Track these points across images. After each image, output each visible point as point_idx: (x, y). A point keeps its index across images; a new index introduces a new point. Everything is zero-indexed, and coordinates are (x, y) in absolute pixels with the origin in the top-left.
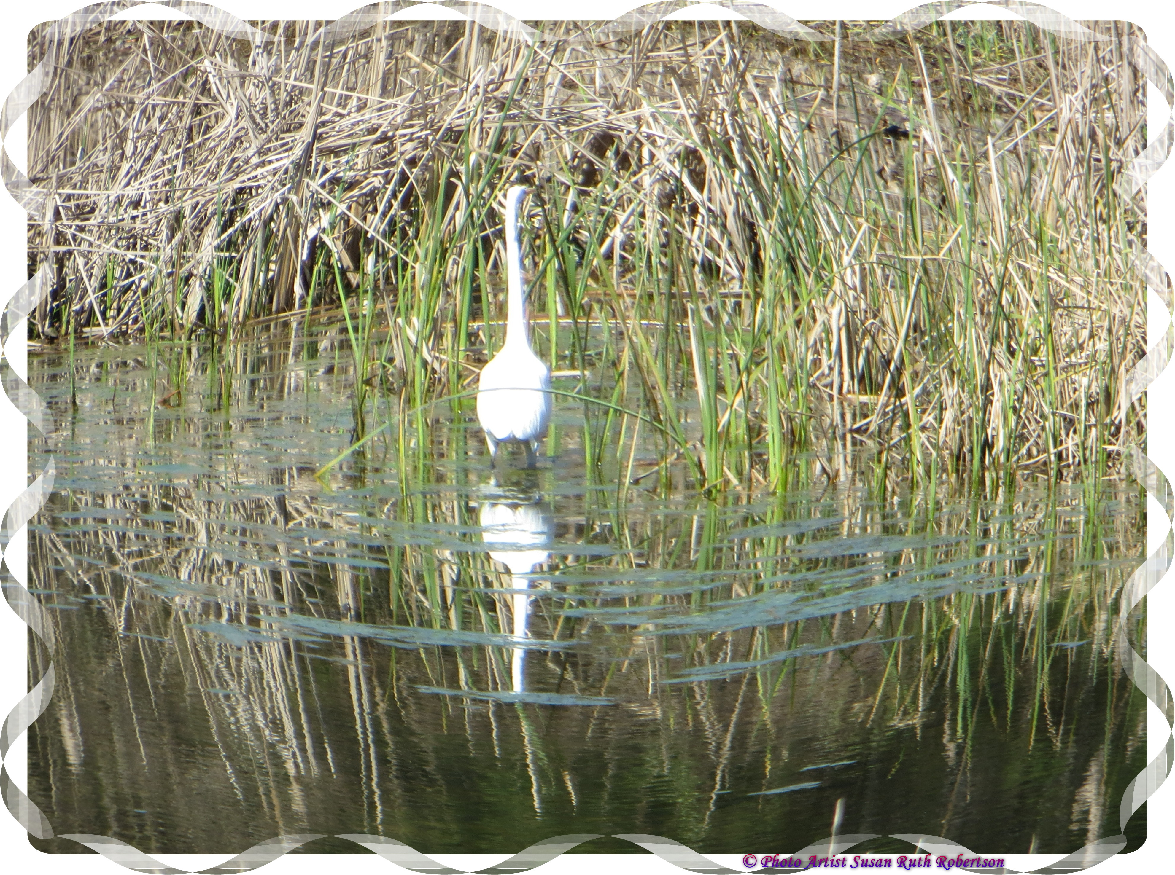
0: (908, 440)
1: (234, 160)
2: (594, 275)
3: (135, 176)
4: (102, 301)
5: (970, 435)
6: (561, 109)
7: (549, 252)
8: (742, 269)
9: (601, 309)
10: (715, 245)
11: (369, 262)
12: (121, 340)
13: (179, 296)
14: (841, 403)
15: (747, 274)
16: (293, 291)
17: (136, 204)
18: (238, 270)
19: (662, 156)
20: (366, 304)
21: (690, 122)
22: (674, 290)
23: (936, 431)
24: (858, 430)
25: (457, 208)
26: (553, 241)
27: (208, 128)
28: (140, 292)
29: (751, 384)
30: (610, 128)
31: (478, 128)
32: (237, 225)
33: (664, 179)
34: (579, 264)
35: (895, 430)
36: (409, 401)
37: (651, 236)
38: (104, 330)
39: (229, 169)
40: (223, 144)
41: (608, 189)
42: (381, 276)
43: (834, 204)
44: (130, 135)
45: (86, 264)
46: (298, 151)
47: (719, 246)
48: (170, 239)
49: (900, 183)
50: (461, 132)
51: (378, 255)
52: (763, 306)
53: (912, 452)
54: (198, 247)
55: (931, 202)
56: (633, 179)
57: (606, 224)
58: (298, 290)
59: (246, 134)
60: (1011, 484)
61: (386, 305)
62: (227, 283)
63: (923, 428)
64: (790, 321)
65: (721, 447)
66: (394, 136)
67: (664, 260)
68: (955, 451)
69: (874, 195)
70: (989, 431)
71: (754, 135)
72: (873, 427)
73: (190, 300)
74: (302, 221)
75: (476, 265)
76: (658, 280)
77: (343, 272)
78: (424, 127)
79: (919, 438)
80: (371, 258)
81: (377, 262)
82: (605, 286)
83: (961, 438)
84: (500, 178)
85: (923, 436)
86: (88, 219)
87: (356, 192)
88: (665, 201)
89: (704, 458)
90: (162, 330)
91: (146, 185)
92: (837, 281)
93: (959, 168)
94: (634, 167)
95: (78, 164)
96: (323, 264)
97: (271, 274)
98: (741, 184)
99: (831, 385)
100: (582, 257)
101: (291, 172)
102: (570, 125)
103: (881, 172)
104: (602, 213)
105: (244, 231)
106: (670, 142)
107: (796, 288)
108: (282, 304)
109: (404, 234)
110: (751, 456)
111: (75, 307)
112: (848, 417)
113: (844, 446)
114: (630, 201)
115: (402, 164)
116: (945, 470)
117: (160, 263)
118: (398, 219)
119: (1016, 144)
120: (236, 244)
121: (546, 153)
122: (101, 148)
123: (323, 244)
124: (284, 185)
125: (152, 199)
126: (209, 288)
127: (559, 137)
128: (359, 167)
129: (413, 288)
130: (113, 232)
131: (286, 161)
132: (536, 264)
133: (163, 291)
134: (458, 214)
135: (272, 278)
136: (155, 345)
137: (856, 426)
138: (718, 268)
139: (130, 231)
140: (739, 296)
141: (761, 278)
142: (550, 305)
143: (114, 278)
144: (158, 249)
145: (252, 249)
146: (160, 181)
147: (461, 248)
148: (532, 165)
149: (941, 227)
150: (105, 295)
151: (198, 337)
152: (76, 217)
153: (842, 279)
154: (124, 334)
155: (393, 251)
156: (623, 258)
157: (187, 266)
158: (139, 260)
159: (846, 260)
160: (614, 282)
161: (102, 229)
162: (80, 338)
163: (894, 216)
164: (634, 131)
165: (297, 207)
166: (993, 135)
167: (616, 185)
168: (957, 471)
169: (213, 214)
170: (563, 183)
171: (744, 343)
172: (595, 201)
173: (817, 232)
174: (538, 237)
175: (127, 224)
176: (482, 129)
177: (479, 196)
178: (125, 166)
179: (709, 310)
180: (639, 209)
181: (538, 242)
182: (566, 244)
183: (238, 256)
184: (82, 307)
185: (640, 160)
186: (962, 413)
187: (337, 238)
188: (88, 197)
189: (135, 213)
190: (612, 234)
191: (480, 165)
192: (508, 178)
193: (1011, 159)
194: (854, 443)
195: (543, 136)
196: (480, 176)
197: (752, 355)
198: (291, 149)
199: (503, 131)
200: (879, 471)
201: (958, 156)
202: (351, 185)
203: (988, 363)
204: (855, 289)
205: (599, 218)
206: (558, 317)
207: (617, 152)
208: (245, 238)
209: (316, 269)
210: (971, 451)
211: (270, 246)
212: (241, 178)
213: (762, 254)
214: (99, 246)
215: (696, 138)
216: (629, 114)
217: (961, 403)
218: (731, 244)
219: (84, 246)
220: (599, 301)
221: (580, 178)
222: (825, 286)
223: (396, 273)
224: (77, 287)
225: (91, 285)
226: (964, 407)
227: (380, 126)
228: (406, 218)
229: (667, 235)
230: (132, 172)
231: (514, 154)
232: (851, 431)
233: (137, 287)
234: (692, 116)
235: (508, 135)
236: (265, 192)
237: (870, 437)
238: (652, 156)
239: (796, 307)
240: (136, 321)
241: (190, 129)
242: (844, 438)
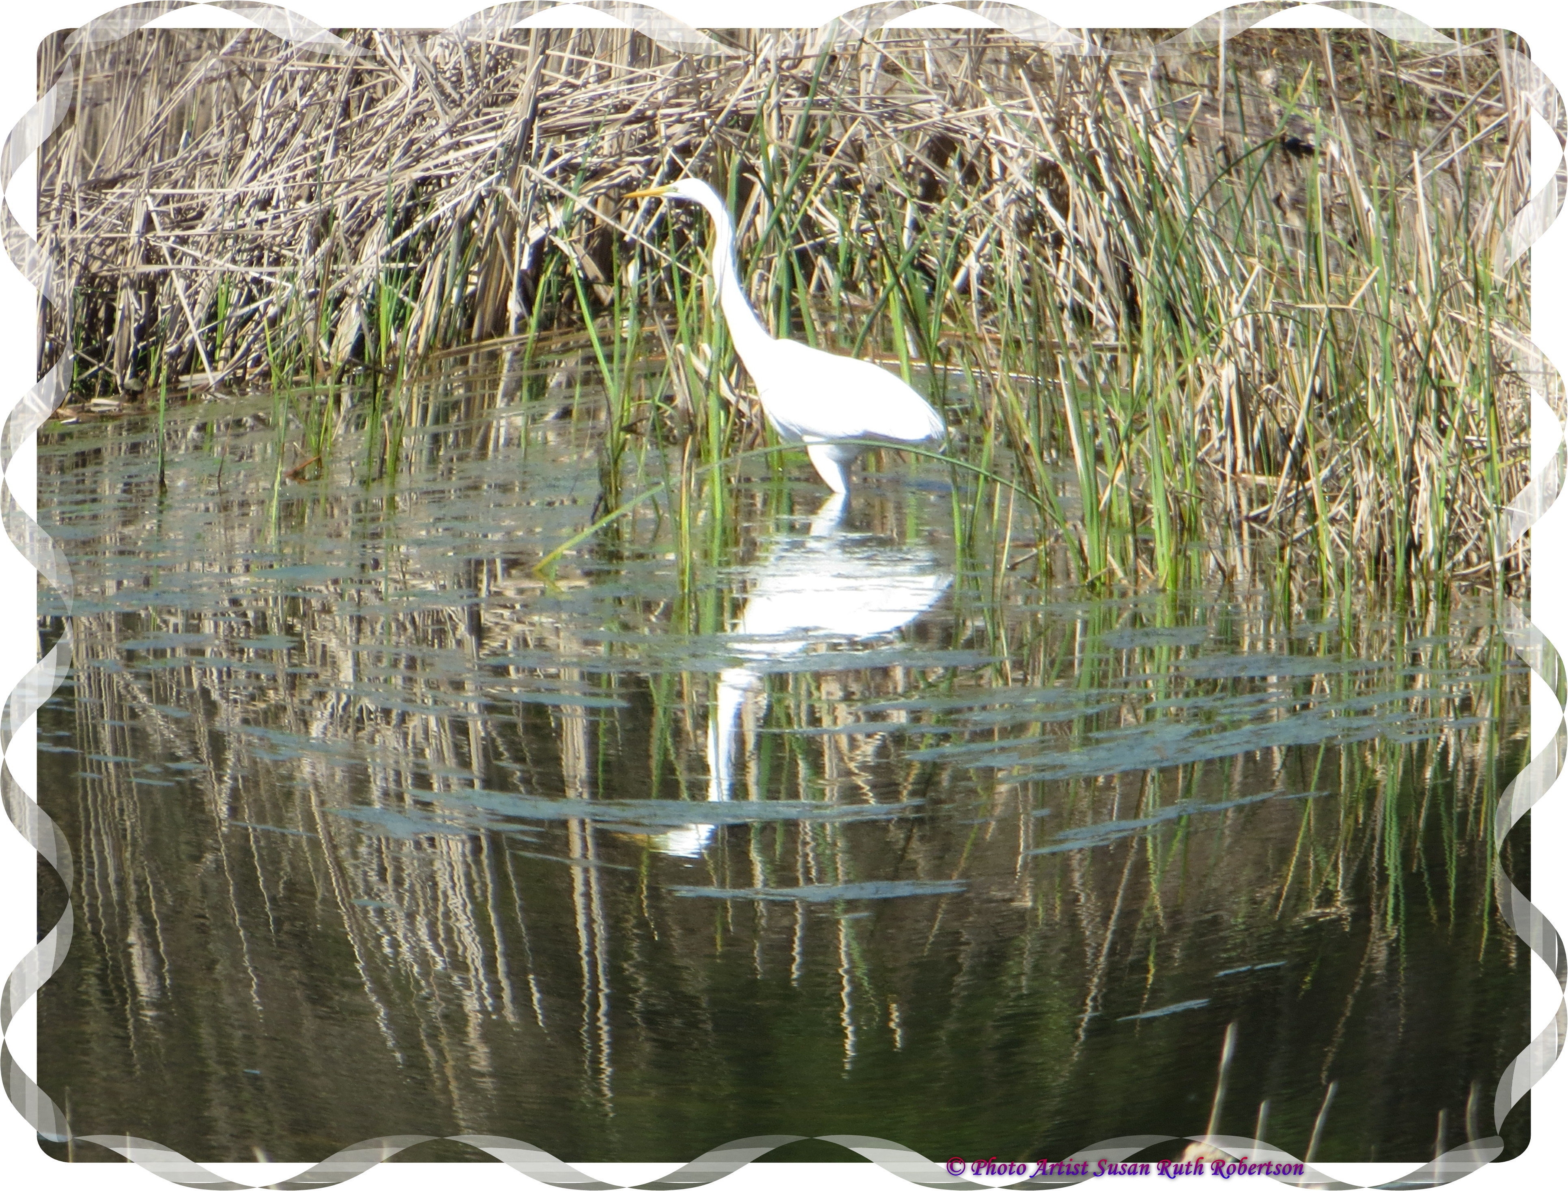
0: (1315, 533)
1: (412, 142)
2: (949, 311)
3: (264, 167)
4: (210, 337)
5: (1392, 533)
6: (884, 100)
7: (889, 280)
8: (1116, 316)
9: (963, 355)
10: (1086, 288)
11: (631, 273)
12: (235, 390)
13: (325, 325)
14: (1235, 484)
15: (1123, 323)
16: (505, 309)
17: (264, 204)
18: (418, 285)
19: (1016, 171)
20: (627, 326)
21: (1047, 129)
22: (1042, 337)
23: (1349, 526)
24: (1256, 519)
25: (757, 210)
26: (893, 266)
27: (372, 102)
28: (265, 322)
29: (1133, 455)
30: (948, 129)
31: (775, 114)
32: (416, 226)
33: (1021, 199)
34: (930, 296)
35: (1299, 522)
36: (697, 454)
37: (1010, 269)
38: (210, 377)
39: (405, 154)
40: (396, 122)
41: (955, 207)
42: (649, 289)
43: (1222, 240)
44: (259, 112)
45: (188, 287)
46: (511, 131)
47: (1090, 288)
48: (313, 250)
49: (1303, 214)
50: (751, 117)
51: (643, 263)
52: (1143, 363)
53: (1320, 550)
54: (356, 257)
55: (1339, 237)
56: (984, 197)
57: (958, 247)
58: (514, 307)
59: (431, 108)
60: (1445, 598)
61: (659, 327)
62: (401, 304)
63: (1333, 521)
64: (1173, 382)
65: (1104, 529)
66: (655, 115)
67: (1028, 300)
68: (1374, 552)
69: (1270, 229)
70: (1415, 529)
71: (1124, 150)
72: (1273, 516)
73: (341, 329)
74: (521, 218)
75: (793, 284)
76: (1024, 325)
77: (588, 284)
78: (697, 107)
79: (1328, 533)
80: (633, 268)
81: (642, 271)
82: (965, 326)
83: (1381, 536)
84: (814, 179)
85: (1333, 530)
86: (192, 227)
87: (603, 182)
88: (1024, 228)
89: (1085, 542)
90: (297, 372)
91: (279, 178)
92: (1225, 335)
93: (1376, 195)
94: (982, 181)
95: (181, 153)
96: (556, 273)
97: (470, 289)
98: (1111, 212)
99: (1222, 461)
100: (933, 287)
101: (501, 157)
102: (896, 121)
103: (1278, 200)
104: (950, 236)
105: (429, 234)
106: (1024, 153)
107: (1178, 343)
108: (488, 327)
109: (681, 239)
110: (1136, 541)
111: (170, 349)
112: (1244, 502)
113: (1240, 536)
114: (983, 224)
115: (669, 152)
116: (1361, 576)
117: (297, 281)
118: (670, 221)
119: (1452, 161)
120: (415, 251)
121: (870, 153)
122: (215, 131)
123: (555, 249)
124: (491, 173)
125: (287, 197)
126: (372, 313)
127: (885, 135)
128: (606, 151)
129: (700, 308)
130: (230, 242)
131: (493, 143)
132: (875, 291)
133: (300, 320)
134: (758, 219)
135: (473, 294)
136: (286, 393)
137: (1252, 514)
138: (1090, 315)
139: (255, 239)
140: (1114, 349)
141: (1139, 329)
142: (899, 343)
143: (227, 304)
144: (296, 263)
145: (440, 257)
146: (299, 173)
147: (770, 262)
148: (854, 167)
149: (1352, 269)
150: (214, 329)
151: (353, 381)
152: (176, 225)
153: (1231, 333)
154: (240, 381)
155: (667, 260)
156: (981, 293)
157: (338, 284)
158: (266, 278)
159: (1235, 309)
160: (975, 322)
161: (212, 239)
162: (176, 390)
163: (1294, 255)
164: (981, 136)
165: (512, 201)
166: (1421, 150)
167: (964, 204)
168: (1377, 577)
169: (380, 213)
170: (897, 195)
171: (1123, 407)
172: (941, 220)
173: (1201, 274)
174: (873, 257)
175: (251, 230)
176: (781, 117)
177: (787, 199)
178: (250, 155)
179: (1083, 366)
180: (995, 235)
181: (874, 263)
182: (910, 271)
183: (419, 267)
184: (180, 348)
185: (990, 173)
186: (1381, 505)
187: (578, 241)
188: (193, 198)
189: (262, 215)
190: (966, 263)
191: (782, 162)
192: (825, 180)
193: (1444, 181)
194: (1253, 534)
195: (865, 132)
196: (784, 175)
197: (1132, 422)
198: (500, 126)
199: (809, 121)
200: (1281, 570)
201: (1375, 180)
202: (596, 174)
203: (1412, 442)
204: (1247, 345)
205: (947, 241)
206: (910, 359)
207: (961, 162)
208: (429, 244)
209: (543, 280)
210: (1393, 552)
211: (470, 253)
212: (423, 165)
213: (1139, 298)
214: (208, 263)
215: (1055, 149)
216: (971, 113)
217: (1379, 492)
218: (1103, 288)
219: (187, 264)
220: (959, 345)
221: (919, 190)
222: (1212, 340)
223: (672, 286)
224: (174, 320)
225: (194, 316)
226: (1383, 497)
227: (633, 103)
228: (683, 218)
229: (1029, 269)
230: (260, 162)
231: (829, 151)
232: (1248, 519)
233: (261, 316)
234: (1048, 121)
235: (819, 128)
236: (459, 183)
237: (1269, 528)
238: (1004, 169)
239: (1178, 365)
240: (257, 362)
241: (347, 102)
242: (1239, 526)
